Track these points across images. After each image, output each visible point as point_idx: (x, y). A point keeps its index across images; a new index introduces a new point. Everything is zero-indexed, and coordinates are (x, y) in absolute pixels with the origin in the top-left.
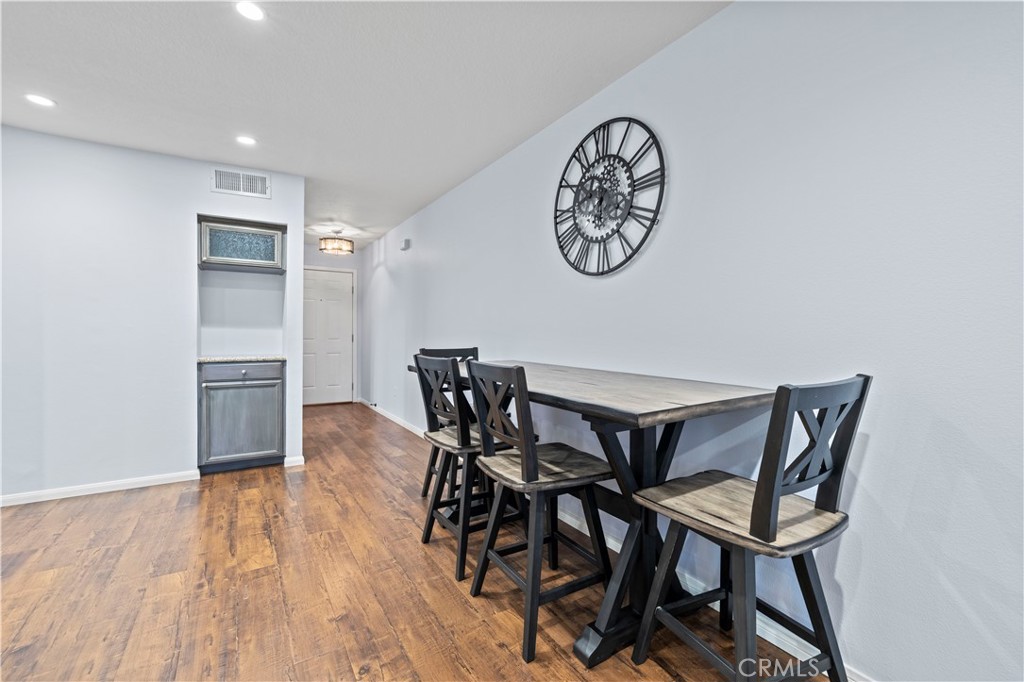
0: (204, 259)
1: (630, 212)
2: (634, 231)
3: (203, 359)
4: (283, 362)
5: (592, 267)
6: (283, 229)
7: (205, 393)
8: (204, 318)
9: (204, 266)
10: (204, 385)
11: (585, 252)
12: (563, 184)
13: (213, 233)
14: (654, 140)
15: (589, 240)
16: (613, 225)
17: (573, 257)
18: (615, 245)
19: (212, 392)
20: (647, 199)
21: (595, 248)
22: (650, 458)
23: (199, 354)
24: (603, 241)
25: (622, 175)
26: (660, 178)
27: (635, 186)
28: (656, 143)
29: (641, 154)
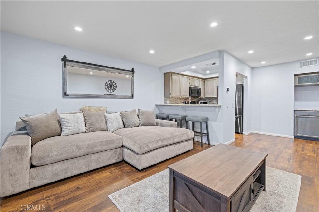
0: (296, 85)
3: (295, 109)
7: (296, 118)
8: (296, 99)
9: (296, 87)
10: (296, 116)
13: (299, 78)
19: (298, 118)
23: (294, 108)
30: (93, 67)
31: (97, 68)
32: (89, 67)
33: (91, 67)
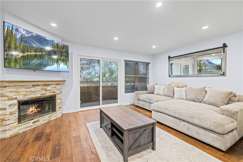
30: (182, 57)
31: (186, 57)
32: (180, 58)
33: (181, 57)
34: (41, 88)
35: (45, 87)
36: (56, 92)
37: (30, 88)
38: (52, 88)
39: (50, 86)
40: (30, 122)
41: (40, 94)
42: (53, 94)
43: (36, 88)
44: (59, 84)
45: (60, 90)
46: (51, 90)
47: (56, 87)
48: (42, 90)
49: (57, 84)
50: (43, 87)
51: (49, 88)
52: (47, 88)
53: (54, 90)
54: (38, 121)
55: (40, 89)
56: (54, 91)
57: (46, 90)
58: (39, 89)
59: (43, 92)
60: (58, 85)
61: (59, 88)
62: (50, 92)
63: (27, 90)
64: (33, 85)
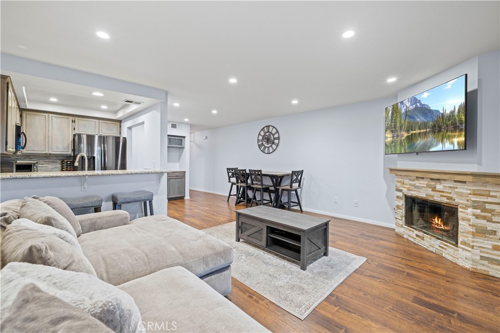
0: (168, 145)
1: (273, 143)
2: (274, 146)
3: (168, 171)
4: (185, 172)
5: (266, 152)
6: (184, 137)
7: (169, 180)
9: (168, 148)
11: (265, 148)
12: (259, 134)
13: (170, 139)
14: (277, 131)
15: (265, 147)
16: (270, 145)
17: (262, 149)
18: (271, 148)
20: (276, 141)
21: (267, 148)
22: (278, 183)
24: (268, 147)
25: (272, 136)
26: (278, 138)
27: (275, 139)
28: (278, 132)
29: (275, 133)
34: (427, 183)
35: (433, 183)
36: (454, 200)
37: (413, 181)
38: (445, 187)
39: (442, 182)
40: (413, 231)
41: (425, 194)
42: (448, 201)
43: (420, 182)
44: (465, 182)
45: (467, 198)
46: (443, 192)
47: (457, 188)
48: (428, 186)
49: (460, 182)
50: (429, 183)
51: (439, 187)
52: (437, 185)
53: (450, 193)
54: (423, 238)
55: (425, 186)
56: (449, 195)
57: (434, 189)
58: (424, 184)
59: (430, 191)
60: (462, 184)
61: (464, 193)
62: (442, 196)
63: (411, 182)
64: (416, 177)
